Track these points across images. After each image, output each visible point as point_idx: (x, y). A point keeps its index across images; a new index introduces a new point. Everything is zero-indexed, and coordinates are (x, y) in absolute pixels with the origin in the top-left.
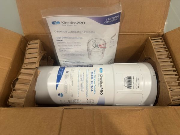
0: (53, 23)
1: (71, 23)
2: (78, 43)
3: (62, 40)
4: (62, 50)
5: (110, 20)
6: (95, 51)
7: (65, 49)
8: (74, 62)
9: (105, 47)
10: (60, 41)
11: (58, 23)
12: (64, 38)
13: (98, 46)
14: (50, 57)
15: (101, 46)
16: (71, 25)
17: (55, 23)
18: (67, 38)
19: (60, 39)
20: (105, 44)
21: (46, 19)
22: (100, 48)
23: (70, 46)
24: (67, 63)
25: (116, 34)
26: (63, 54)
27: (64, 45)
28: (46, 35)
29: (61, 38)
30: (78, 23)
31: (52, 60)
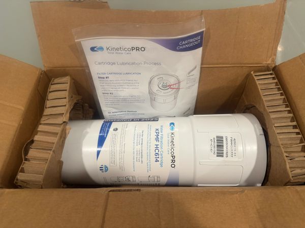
0: (93, 49)
1: (122, 49)
2: (134, 82)
3: (107, 78)
4: (108, 94)
5: (187, 44)
6: (162, 94)
7: (111, 92)
8: (127, 113)
9: (178, 89)
10: (104, 78)
11: (101, 49)
12: (111, 73)
13: (166, 87)
14: (87, 105)
15: (172, 87)
16: (122, 52)
17: (95, 49)
18: (115, 73)
19: (105, 76)
20: (179, 83)
21: (82, 42)
22: (170, 90)
23: (121, 87)
24: (116, 115)
25: (196, 68)
26: (109, 99)
27: (110, 84)
28: (81, 69)
29: (105, 74)
30: (133, 49)
31: (91, 110)
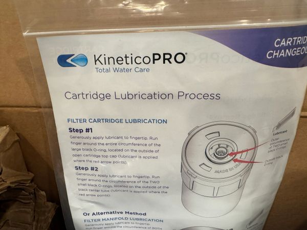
1: (129, 60)
2: (148, 142)
3: (87, 130)
4: (87, 169)
5: (289, 47)
6: (212, 174)
7: (94, 165)
8: (124, 215)
9: (252, 162)
10: (81, 131)
12: (99, 121)
15: (238, 157)
16: (130, 66)
18: (107, 121)
19: (83, 126)
20: (255, 148)
21: (38, 39)
22: (232, 164)
23: (117, 153)
24: (99, 220)
25: (293, 114)
26: (87, 182)
27: (93, 147)
29: (85, 121)
30: (155, 57)
31: (50, 204)
